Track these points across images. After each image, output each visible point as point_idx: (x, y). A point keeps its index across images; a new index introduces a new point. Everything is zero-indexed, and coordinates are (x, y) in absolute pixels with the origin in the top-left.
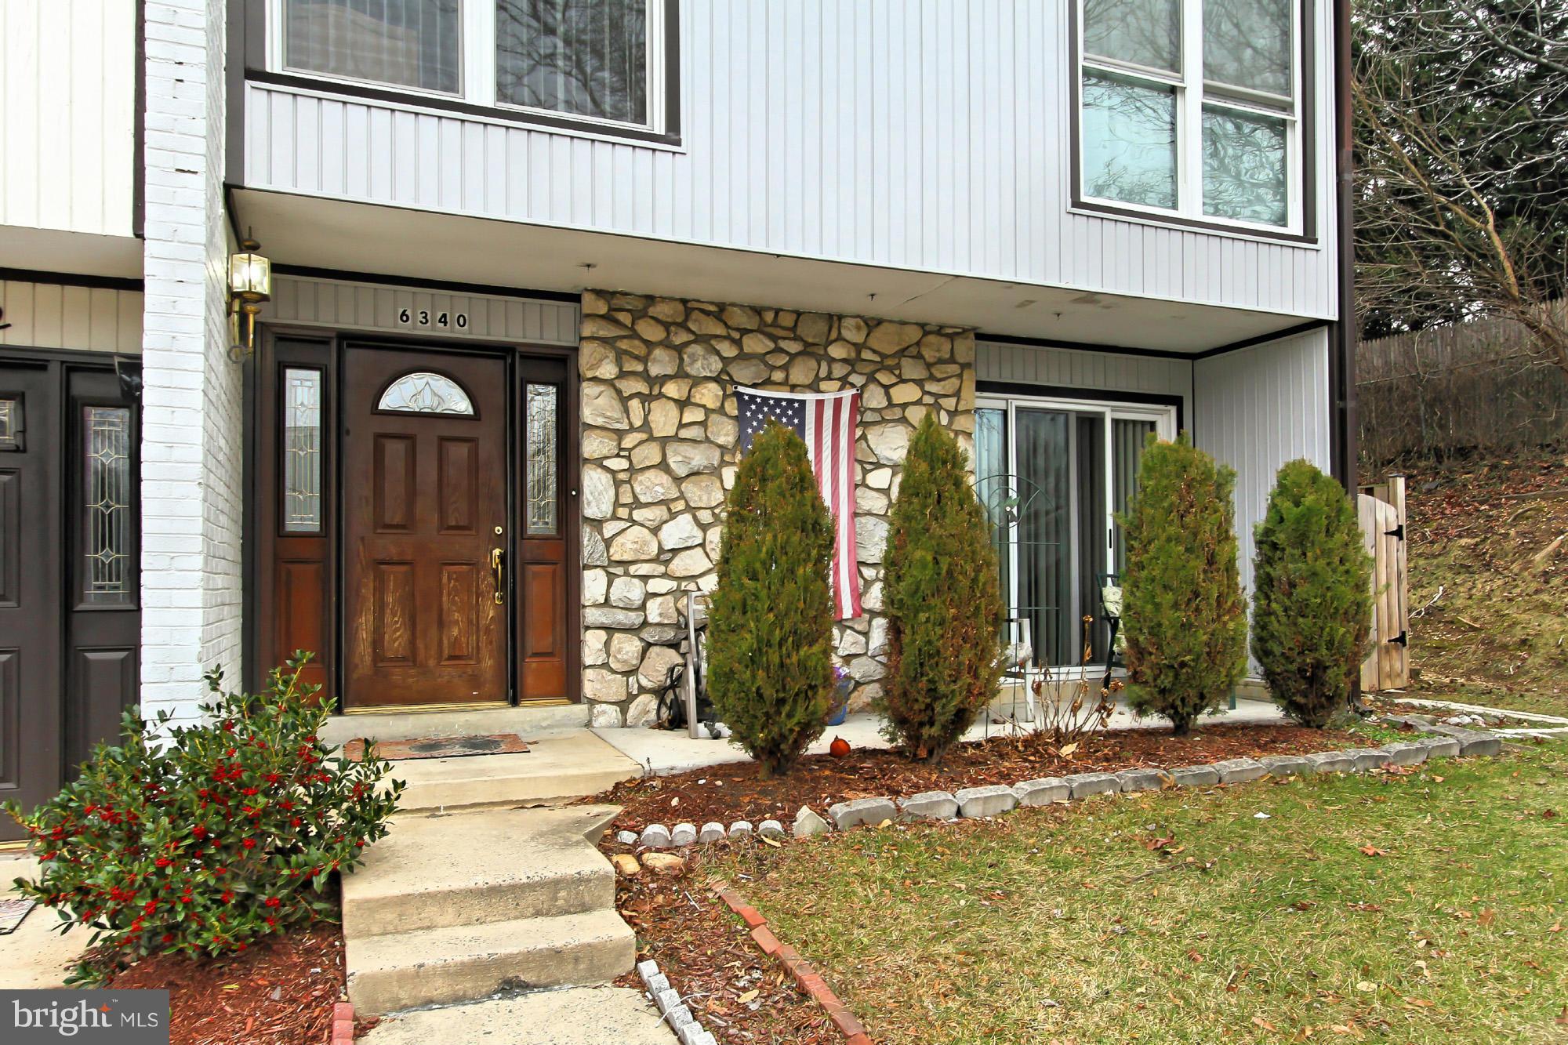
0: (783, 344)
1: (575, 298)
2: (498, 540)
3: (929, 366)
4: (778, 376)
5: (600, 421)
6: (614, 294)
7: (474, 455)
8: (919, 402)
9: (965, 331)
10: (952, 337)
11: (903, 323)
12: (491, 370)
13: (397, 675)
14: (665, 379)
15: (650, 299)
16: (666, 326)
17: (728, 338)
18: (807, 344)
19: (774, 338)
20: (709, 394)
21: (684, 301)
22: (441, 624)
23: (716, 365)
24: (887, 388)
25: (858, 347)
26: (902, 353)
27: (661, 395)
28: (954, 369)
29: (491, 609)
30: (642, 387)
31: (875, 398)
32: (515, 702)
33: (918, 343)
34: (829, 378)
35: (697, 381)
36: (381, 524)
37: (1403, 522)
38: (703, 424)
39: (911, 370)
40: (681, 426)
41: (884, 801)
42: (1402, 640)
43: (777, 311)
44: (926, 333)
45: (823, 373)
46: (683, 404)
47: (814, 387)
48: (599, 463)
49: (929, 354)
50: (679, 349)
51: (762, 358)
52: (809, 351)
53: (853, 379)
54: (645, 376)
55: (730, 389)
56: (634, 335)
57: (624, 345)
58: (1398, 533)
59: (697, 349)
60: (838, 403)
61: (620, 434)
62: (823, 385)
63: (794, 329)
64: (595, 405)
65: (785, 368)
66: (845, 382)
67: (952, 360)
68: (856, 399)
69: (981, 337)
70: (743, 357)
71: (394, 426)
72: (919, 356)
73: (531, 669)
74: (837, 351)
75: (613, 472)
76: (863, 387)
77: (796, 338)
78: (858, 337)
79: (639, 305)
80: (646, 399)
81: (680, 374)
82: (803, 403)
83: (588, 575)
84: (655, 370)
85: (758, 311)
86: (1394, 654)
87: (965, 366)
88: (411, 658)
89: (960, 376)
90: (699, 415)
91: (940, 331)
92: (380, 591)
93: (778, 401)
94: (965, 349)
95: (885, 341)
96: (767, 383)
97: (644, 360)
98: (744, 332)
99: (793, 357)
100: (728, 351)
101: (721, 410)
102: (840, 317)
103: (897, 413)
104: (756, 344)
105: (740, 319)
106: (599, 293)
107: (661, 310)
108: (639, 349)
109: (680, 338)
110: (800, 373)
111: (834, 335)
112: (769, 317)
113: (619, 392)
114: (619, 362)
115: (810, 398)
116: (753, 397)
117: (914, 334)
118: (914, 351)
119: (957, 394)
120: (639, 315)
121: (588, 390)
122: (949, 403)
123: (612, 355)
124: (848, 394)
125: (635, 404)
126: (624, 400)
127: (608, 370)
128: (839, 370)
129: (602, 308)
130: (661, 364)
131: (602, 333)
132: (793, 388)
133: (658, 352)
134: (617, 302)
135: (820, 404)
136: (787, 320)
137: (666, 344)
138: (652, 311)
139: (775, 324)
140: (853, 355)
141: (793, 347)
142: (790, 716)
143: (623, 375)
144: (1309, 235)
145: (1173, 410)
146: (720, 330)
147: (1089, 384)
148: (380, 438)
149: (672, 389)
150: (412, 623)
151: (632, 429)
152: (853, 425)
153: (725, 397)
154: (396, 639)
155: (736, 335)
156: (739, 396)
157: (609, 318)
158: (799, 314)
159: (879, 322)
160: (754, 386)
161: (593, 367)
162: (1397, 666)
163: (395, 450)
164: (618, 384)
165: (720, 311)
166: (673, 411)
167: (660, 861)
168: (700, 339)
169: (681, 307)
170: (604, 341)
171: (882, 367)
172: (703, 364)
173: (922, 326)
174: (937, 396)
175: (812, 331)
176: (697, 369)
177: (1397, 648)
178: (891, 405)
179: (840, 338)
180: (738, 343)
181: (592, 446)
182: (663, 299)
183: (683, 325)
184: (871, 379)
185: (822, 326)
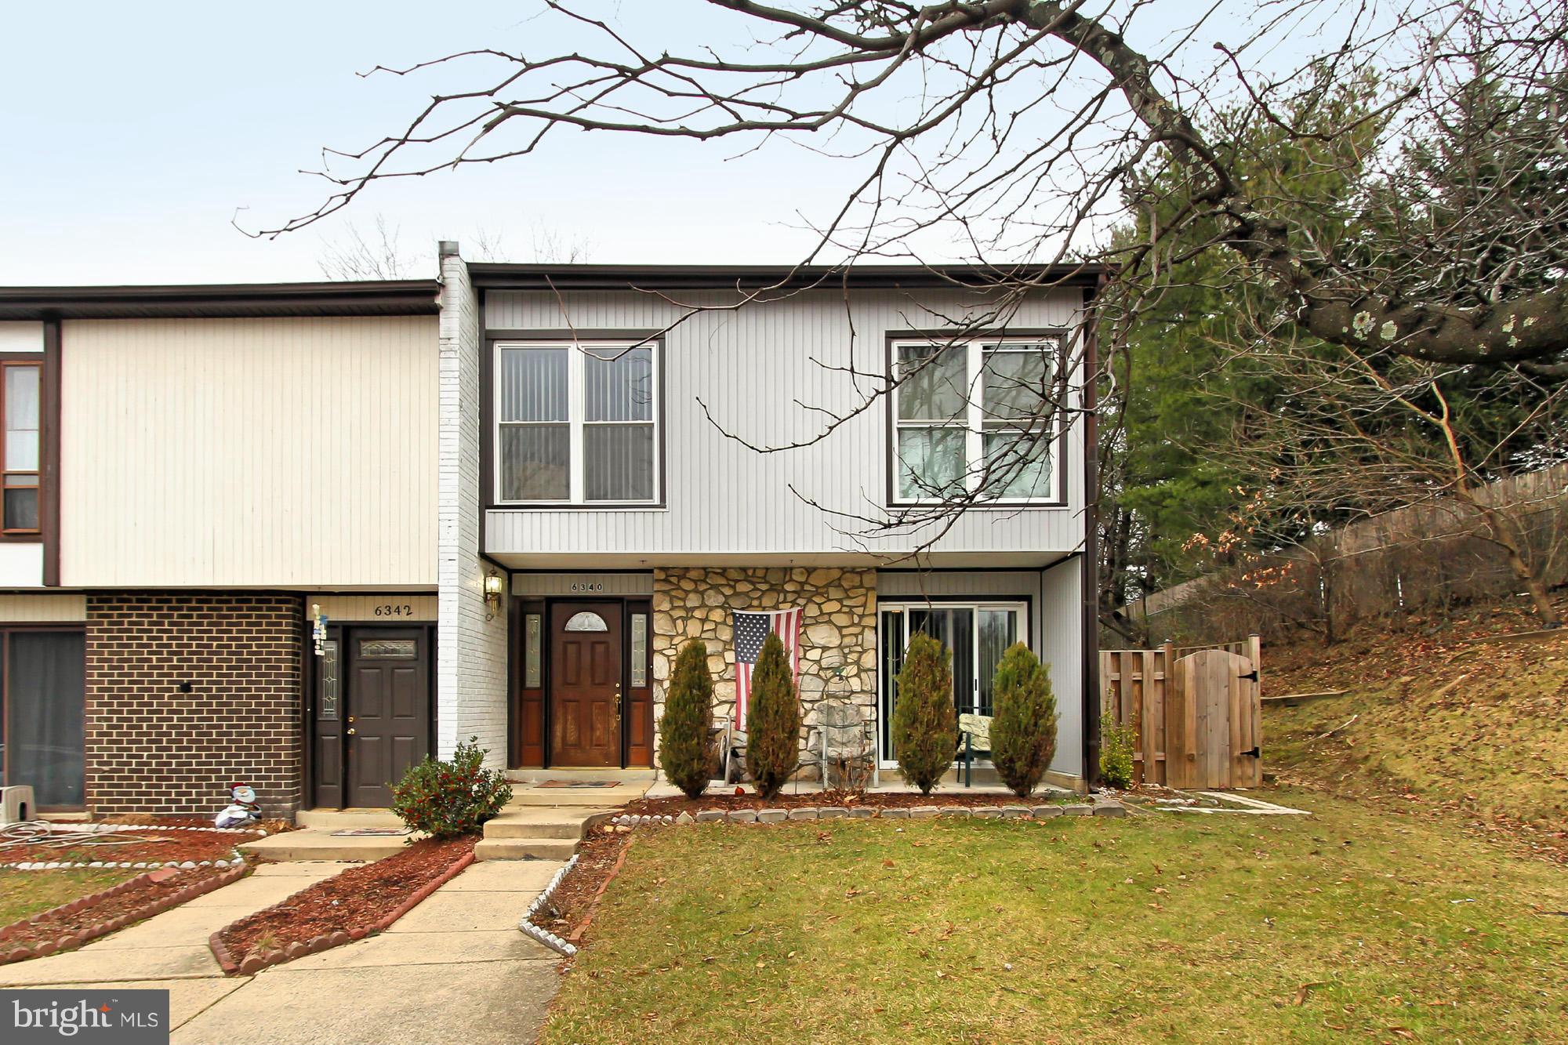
0: (758, 586)
1: (650, 571)
2: (617, 690)
3: (846, 591)
4: (755, 603)
5: (661, 632)
6: (668, 568)
7: (607, 649)
8: (839, 612)
9: (870, 569)
10: (861, 573)
11: (829, 568)
12: (616, 609)
13: (572, 752)
14: (694, 609)
15: (687, 569)
16: (695, 582)
17: (728, 585)
18: (772, 585)
19: (753, 583)
20: (717, 615)
21: (704, 569)
22: (592, 729)
23: (722, 599)
24: (819, 605)
25: (802, 584)
26: (828, 585)
27: (692, 617)
28: (863, 591)
29: (615, 721)
30: (683, 613)
31: (812, 611)
32: (623, 768)
33: (839, 579)
34: (784, 602)
35: (711, 609)
36: (566, 683)
37: (1257, 667)
38: (714, 630)
39: (834, 593)
40: (703, 631)
41: (723, 812)
42: (1255, 753)
43: (755, 569)
44: (844, 573)
45: (781, 599)
46: (703, 621)
47: (776, 607)
48: (661, 652)
49: (846, 584)
50: (702, 593)
51: (746, 594)
52: (773, 588)
53: (800, 601)
54: (684, 608)
55: (729, 612)
56: (679, 588)
57: (673, 593)
58: (1253, 676)
59: (711, 592)
60: (789, 615)
61: (672, 637)
62: (781, 606)
63: (764, 577)
64: (660, 624)
65: (759, 598)
66: (794, 603)
67: (861, 586)
68: (799, 612)
69: (879, 570)
70: (736, 594)
71: (571, 638)
72: (840, 586)
73: (634, 751)
74: (789, 587)
75: (668, 656)
76: (805, 606)
77: (766, 582)
78: (802, 579)
79: (681, 573)
80: (684, 619)
81: (703, 605)
82: (768, 616)
83: (656, 707)
84: (689, 604)
85: (744, 570)
86: (1246, 763)
87: (868, 589)
88: (578, 745)
89: (866, 595)
90: (712, 626)
91: (853, 570)
92: (565, 714)
93: (754, 616)
94: (869, 580)
95: (818, 579)
96: (750, 606)
97: (684, 600)
98: (737, 581)
99: (764, 592)
100: (728, 591)
101: (724, 623)
102: (791, 569)
103: (826, 618)
104: (743, 587)
105: (734, 575)
106: (662, 569)
107: (693, 574)
108: (681, 594)
109: (703, 587)
110: (767, 601)
111: (787, 578)
112: (750, 572)
113: (671, 616)
114: (671, 602)
115: (773, 613)
116: (741, 615)
117: (836, 574)
118: (836, 583)
119: (864, 605)
120: (680, 578)
121: (656, 616)
122: (860, 611)
123: (668, 599)
124: (795, 610)
125: (679, 622)
126: (674, 621)
127: (666, 606)
128: (790, 597)
129: (663, 576)
130: (693, 601)
131: (663, 588)
132: (764, 609)
133: (691, 596)
134: (670, 573)
135: (778, 616)
136: (760, 573)
137: (696, 591)
138: (688, 575)
139: (753, 575)
140: (799, 588)
141: (764, 587)
143: (673, 608)
144: (1063, 502)
145: (1025, 604)
146: (724, 582)
148: (566, 643)
149: (697, 614)
150: (579, 729)
151: (678, 634)
152: (798, 626)
153: (726, 616)
154: (572, 737)
155: (732, 583)
156: (734, 614)
157: (666, 581)
158: (767, 569)
159: (815, 569)
160: (743, 609)
161: (658, 605)
162: (1250, 771)
163: (571, 648)
164: (671, 612)
165: (723, 572)
166: (698, 624)
167: (620, 828)
168: (713, 587)
169: (703, 572)
170: (664, 592)
171: (817, 593)
172: (714, 599)
173: (842, 569)
174: (851, 607)
175: (773, 579)
176: (711, 602)
177: (1249, 760)
178: (822, 614)
179: (791, 580)
180: (734, 587)
181: (658, 644)
182: (694, 568)
183: (704, 581)
184: (810, 600)
185: (781, 575)
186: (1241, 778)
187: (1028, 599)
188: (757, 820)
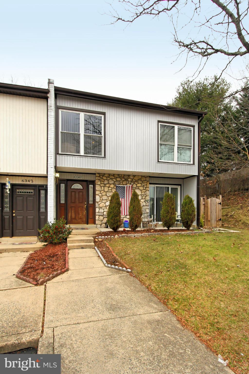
0: (122, 179)
1: (95, 174)
2: (86, 204)
3: (142, 181)
4: (121, 183)
5: (98, 190)
6: (100, 173)
7: (83, 194)
8: (141, 186)
9: (148, 176)
10: (146, 177)
11: (139, 176)
12: (85, 183)
13: (74, 221)
14: (106, 184)
15: (105, 174)
16: (107, 177)
17: (115, 178)
18: (125, 179)
19: (121, 178)
20: (112, 186)
21: (109, 174)
22: (79, 214)
23: (113, 182)
24: (136, 184)
25: (132, 179)
26: (138, 180)
27: (106, 186)
28: (146, 182)
29: (85, 212)
30: (103, 185)
31: (135, 186)
32: (87, 224)
33: (141, 178)
35: (111, 184)
36: (71, 202)
37: (221, 202)
38: (111, 190)
39: (140, 182)
40: (108, 190)
41: (126, 235)
42: (220, 219)
43: (121, 175)
44: (142, 177)
45: (127, 183)
46: (109, 187)
47: (126, 185)
48: (98, 195)
49: (142, 180)
50: (108, 180)
51: (119, 181)
52: (126, 180)
53: (132, 183)
54: (104, 184)
55: (115, 185)
56: (102, 179)
57: (101, 180)
58: (220, 204)
59: (111, 180)
60: (129, 187)
61: (101, 191)
62: (127, 184)
63: (124, 177)
64: (98, 188)
65: (122, 182)
66: (130, 184)
67: (146, 180)
68: (132, 186)
69: (150, 177)
70: (117, 181)
71: (74, 190)
72: (141, 180)
73: (90, 220)
74: (129, 180)
75: (100, 196)
76: (133, 184)
77: (124, 178)
78: (132, 178)
79: (103, 175)
80: (104, 187)
81: (108, 183)
82: (124, 187)
83: (96, 209)
84: (105, 183)
85: (119, 175)
86: (219, 222)
87: (147, 181)
88: (75, 219)
89: (147, 182)
90: (111, 189)
91: (144, 176)
92: (71, 210)
93: (121, 187)
94: (147, 179)
95: (136, 178)
96: (120, 184)
97: (104, 182)
98: (117, 178)
99: (123, 181)
100: (115, 180)
101: (114, 188)
102: (130, 175)
103: (138, 188)
104: (118, 179)
105: (116, 176)
106: (98, 173)
107: (106, 175)
108: (103, 180)
109: (108, 179)
110: (124, 183)
111: (129, 178)
112: (120, 176)
113: (100, 186)
114: (100, 182)
115: (126, 186)
116: (118, 186)
117: (140, 177)
118: (140, 179)
119: (146, 185)
120: (103, 176)
121: (97, 186)
122: (145, 186)
123: (100, 181)
124: (131, 185)
125: (103, 187)
126: (101, 187)
127: (99, 183)
128: (130, 182)
129: (98, 175)
130: (106, 182)
131: (98, 178)
132: (123, 185)
133: (106, 181)
134: (100, 174)
136: (122, 176)
137: (107, 180)
138: (105, 175)
139: (121, 176)
140: (132, 180)
141: (123, 179)
142: (115, 225)
143: (101, 184)
144: (194, 164)
145: (180, 186)
146: (114, 178)
147: (167, 183)
148: (71, 192)
149: (107, 185)
150: (75, 214)
151: (102, 190)
152: (131, 189)
153: (114, 186)
154: (73, 216)
155: (116, 178)
156: (116, 186)
157: (99, 177)
158: (124, 175)
159: (135, 176)
160: (118, 185)
161: (98, 183)
162: (219, 223)
163: (73, 193)
164: (100, 185)
165: (114, 175)
166: (107, 188)
167: (100, 240)
168: (111, 179)
169: (108, 175)
170: (99, 179)
171: (136, 182)
172: (111, 182)
173: (141, 176)
174: (144, 185)
175: (126, 177)
176: (111, 183)
177: (219, 221)
178: (137, 187)
179: (130, 178)
180: (116, 179)
181: (97, 193)
182: (106, 174)
183: (109, 177)
184: (134, 183)
185: (127, 177)
186: (218, 225)
187: (180, 185)
188: (134, 236)
